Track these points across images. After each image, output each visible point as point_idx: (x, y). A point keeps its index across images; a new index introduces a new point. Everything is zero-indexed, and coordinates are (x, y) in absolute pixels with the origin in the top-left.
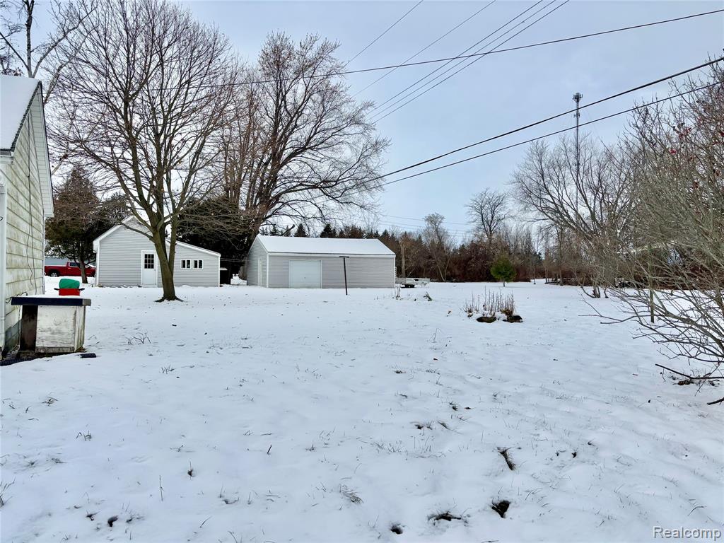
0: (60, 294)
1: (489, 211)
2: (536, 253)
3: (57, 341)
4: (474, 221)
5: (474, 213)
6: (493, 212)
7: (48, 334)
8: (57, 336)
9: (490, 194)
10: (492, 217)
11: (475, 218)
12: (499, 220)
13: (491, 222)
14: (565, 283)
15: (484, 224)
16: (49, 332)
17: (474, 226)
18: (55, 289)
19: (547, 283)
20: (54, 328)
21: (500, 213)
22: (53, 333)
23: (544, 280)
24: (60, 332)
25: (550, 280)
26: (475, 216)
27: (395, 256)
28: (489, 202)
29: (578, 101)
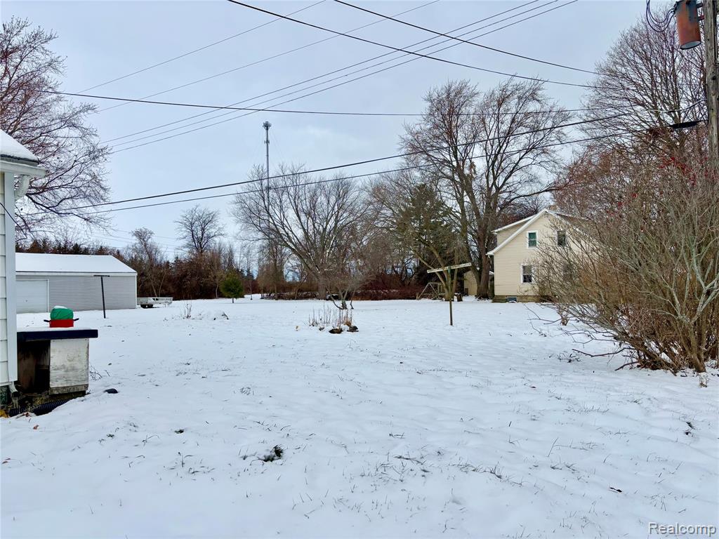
0: (51, 326)
1: (199, 228)
2: (238, 270)
3: (71, 379)
4: (185, 238)
5: (184, 229)
6: (203, 229)
7: (62, 372)
8: (71, 373)
9: (200, 211)
10: (203, 235)
11: (185, 234)
12: (209, 237)
13: (202, 239)
14: (280, 297)
15: (194, 241)
16: (63, 370)
17: (184, 242)
18: (45, 321)
19: (262, 298)
20: (68, 364)
21: (211, 230)
22: (67, 371)
23: (259, 296)
24: (73, 369)
25: (265, 295)
26: (185, 232)
27: (136, 274)
28: (199, 218)
29: (267, 129)
